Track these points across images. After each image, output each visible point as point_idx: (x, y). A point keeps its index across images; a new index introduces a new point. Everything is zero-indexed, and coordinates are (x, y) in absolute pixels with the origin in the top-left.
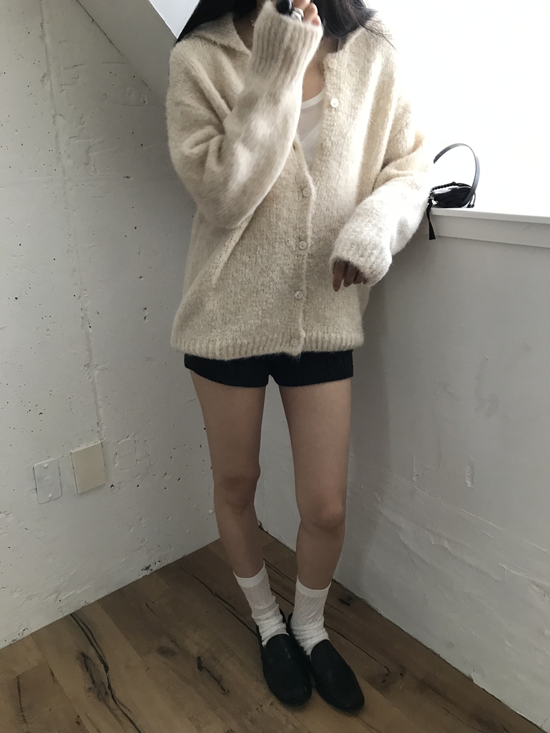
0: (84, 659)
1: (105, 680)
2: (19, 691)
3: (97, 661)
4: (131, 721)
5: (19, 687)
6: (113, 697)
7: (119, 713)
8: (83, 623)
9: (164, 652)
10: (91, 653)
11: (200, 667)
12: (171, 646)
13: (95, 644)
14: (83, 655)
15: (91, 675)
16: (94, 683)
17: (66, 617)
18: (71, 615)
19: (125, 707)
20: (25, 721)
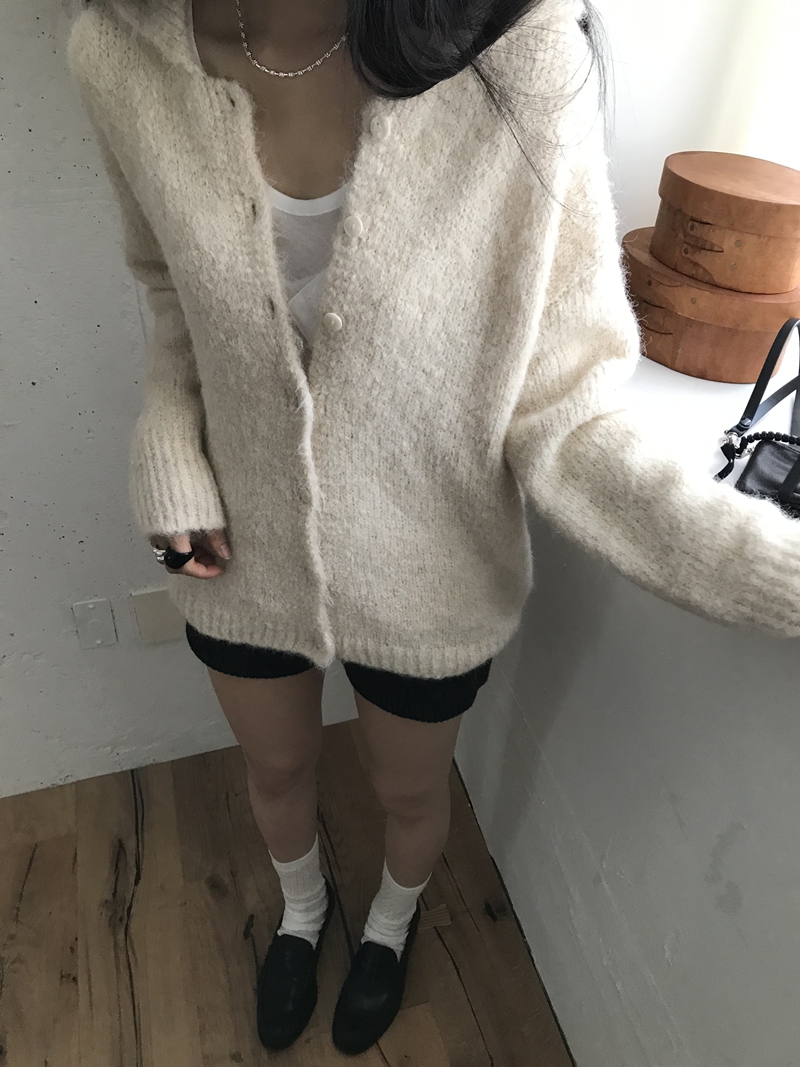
0: (120, 849)
1: (129, 897)
2: (29, 869)
3: (132, 863)
4: (131, 977)
5: (31, 861)
6: (126, 929)
7: (122, 956)
8: (140, 791)
9: (215, 885)
10: (131, 845)
11: (247, 934)
12: (227, 879)
13: (140, 831)
14: (120, 842)
15: (117, 879)
16: (114, 895)
17: (126, 772)
18: (132, 771)
19: (134, 953)
20: (16, 919)
